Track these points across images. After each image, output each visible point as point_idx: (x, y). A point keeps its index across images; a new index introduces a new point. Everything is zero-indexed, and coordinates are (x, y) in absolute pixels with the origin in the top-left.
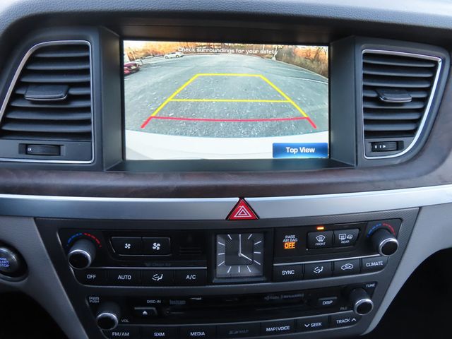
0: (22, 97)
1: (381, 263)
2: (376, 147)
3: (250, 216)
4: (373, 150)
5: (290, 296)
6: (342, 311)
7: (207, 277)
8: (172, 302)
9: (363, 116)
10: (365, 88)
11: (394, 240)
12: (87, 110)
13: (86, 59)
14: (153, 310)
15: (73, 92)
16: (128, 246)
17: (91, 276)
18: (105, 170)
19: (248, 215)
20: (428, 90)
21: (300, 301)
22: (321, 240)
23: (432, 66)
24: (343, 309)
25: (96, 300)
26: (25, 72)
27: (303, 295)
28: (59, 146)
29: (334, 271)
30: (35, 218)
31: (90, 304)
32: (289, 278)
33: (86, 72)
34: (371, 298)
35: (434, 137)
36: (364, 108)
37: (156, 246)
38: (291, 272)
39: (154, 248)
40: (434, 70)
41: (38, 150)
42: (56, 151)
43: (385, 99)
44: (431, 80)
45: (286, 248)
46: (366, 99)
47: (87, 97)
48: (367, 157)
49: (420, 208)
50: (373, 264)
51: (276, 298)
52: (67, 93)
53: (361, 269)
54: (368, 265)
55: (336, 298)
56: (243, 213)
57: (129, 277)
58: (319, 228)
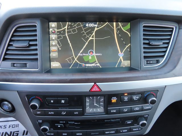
0: (12, 45)
1: (150, 107)
2: (148, 62)
3: (98, 90)
4: (147, 63)
5: (114, 120)
6: (135, 125)
7: (83, 113)
8: (69, 122)
9: (143, 50)
10: (144, 39)
11: (155, 99)
12: (36, 50)
13: (36, 31)
14: (62, 125)
15: (31, 43)
16: (52, 101)
17: (39, 113)
18: (43, 73)
19: (97, 90)
20: (170, 39)
21: (118, 122)
22: (126, 99)
23: (171, 29)
24: (136, 125)
25: (40, 121)
26: (13, 36)
27: (119, 120)
28: (26, 64)
29: (131, 111)
30: (17, 91)
31: (39, 123)
32: (114, 113)
33: (36, 35)
34: (146, 121)
35: (171, 58)
36: (144, 47)
37: (63, 101)
38: (115, 111)
39: (62, 102)
40: (172, 31)
41: (19, 65)
42: (25, 66)
43: (152, 43)
44: (171, 35)
45: (113, 102)
46: (144, 44)
47: (36, 45)
48: (145, 66)
49: (166, 86)
50: (147, 108)
51: (109, 121)
52: (29, 44)
53: (142, 110)
54: (145, 108)
55: (133, 121)
56: (95, 89)
57: (53, 113)
58: (125, 94)
